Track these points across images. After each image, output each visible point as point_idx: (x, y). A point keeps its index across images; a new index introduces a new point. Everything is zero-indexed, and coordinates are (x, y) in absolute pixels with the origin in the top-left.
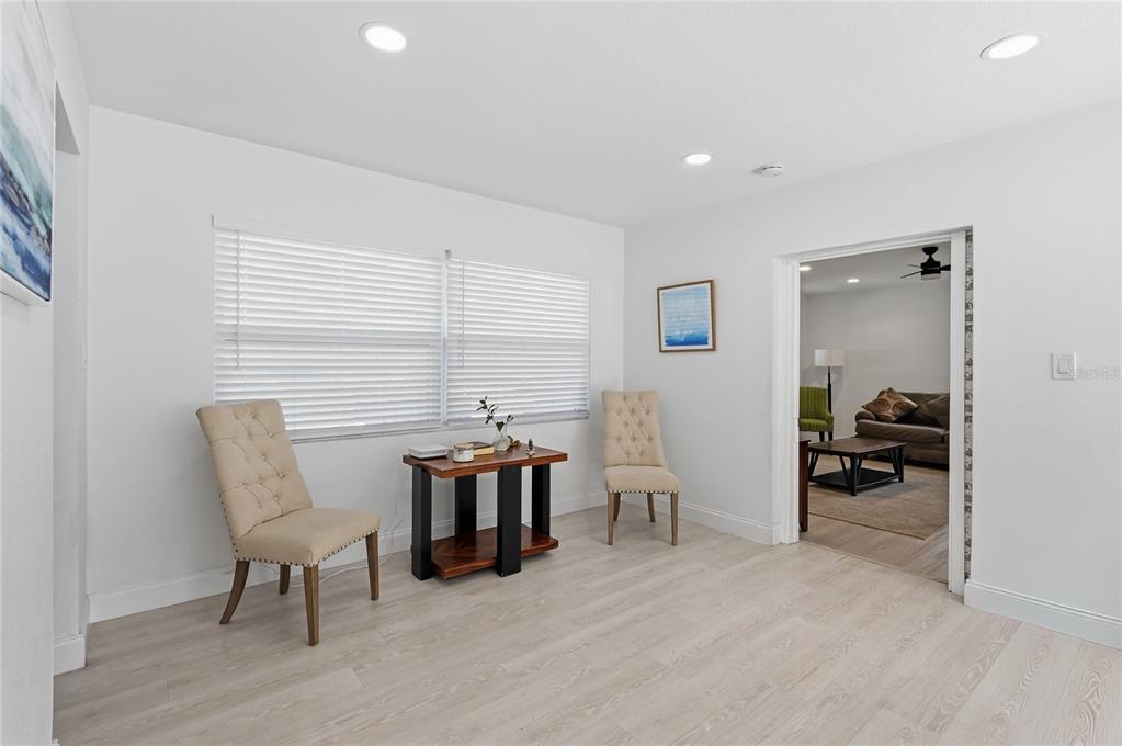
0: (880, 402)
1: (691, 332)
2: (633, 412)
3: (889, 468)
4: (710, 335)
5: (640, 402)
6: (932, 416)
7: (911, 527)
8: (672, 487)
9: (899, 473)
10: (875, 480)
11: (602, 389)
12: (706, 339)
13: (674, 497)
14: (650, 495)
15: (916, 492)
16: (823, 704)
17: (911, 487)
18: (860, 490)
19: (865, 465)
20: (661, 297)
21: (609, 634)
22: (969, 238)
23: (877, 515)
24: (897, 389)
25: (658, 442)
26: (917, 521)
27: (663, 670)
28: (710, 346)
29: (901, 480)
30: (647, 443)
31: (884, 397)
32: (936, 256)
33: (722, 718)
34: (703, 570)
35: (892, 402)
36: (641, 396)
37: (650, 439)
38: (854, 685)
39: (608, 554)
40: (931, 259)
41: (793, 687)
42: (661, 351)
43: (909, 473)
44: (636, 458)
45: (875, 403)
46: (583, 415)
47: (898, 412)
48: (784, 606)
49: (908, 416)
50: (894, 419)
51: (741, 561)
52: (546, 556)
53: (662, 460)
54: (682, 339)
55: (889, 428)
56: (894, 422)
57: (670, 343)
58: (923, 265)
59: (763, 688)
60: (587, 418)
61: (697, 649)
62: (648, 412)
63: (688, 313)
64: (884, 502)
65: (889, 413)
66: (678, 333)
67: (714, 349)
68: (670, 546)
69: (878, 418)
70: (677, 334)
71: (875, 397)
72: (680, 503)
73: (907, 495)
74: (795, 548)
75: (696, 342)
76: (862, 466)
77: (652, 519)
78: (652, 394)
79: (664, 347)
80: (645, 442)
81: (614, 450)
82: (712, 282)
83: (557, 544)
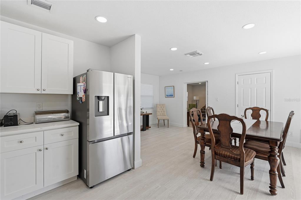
1: (170, 94)
2: (161, 107)
8: (168, 119)
11: (156, 104)
12: (173, 95)
14: (164, 120)
20: (165, 88)
25: (165, 112)
34: (172, 130)
36: (162, 105)
39: (158, 129)
48: (184, 133)
51: (178, 129)
52: (149, 129)
53: (166, 115)
57: (167, 96)
60: (153, 108)
62: (164, 107)
63: (170, 91)
66: (168, 94)
67: (174, 97)
68: (167, 128)
72: (169, 121)
74: (187, 128)
75: (171, 96)
77: (164, 125)
78: (164, 104)
79: (166, 97)
80: (163, 112)
81: (158, 114)
82: (174, 86)
83: (150, 127)
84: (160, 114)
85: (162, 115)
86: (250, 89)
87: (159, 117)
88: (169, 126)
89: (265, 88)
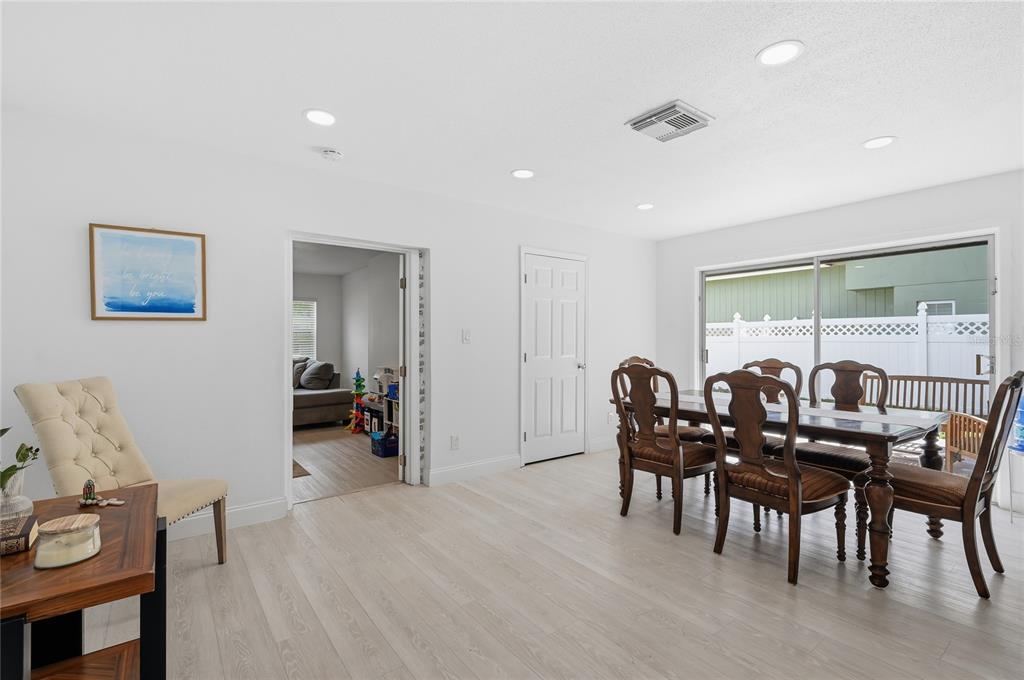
1: (161, 295)
2: (81, 412)
4: (198, 301)
12: (193, 305)
20: (97, 238)
22: (421, 255)
28: (198, 314)
30: (119, 455)
36: (87, 387)
37: (121, 447)
42: (94, 318)
44: (109, 479)
53: (150, 471)
57: (115, 305)
62: (108, 410)
66: (137, 294)
67: (204, 319)
70: (133, 296)
79: (101, 311)
80: (116, 453)
82: (202, 236)
89: (577, 303)
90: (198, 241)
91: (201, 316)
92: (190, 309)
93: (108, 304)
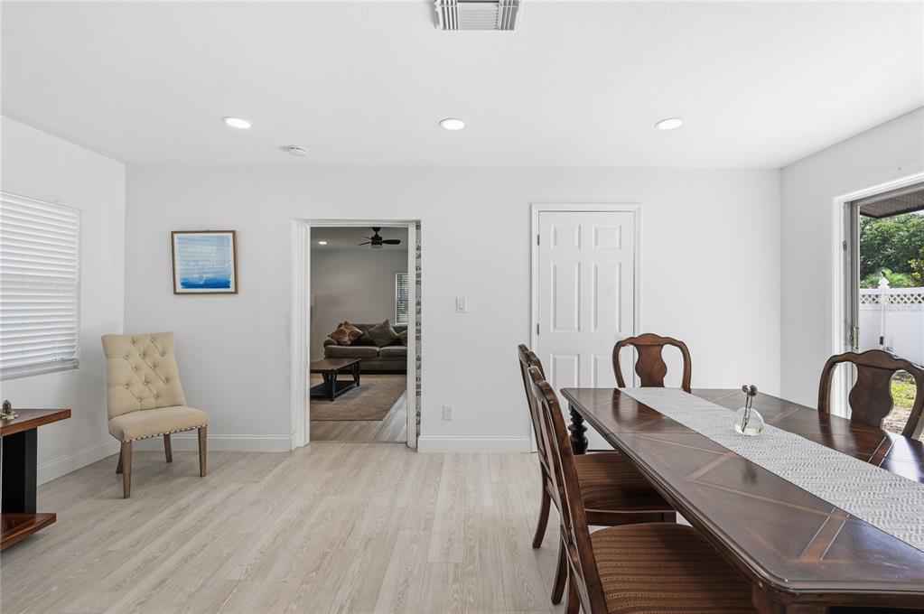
0: (340, 332)
1: (210, 276)
2: (144, 355)
3: (350, 378)
4: (232, 280)
5: (153, 346)
6: (371, 339)
7: (372, 415)
8: (199, 422)
9: (357, 380)
10: (345, 387)
11: (101, 335)
12: (229, 282)
13: (202, 432)
14: (167, 437)
15: (369, 391)
16: (366, 545)
17: (366, 388)
18: (336, 397)
19: (340, 378)
20: (176, 240)
21: (164, 581)
22: (418, 227)
23: (352, 411)
24: (350, 322)
25: (177, 382)
26: (375, 410)
27: (236, 586)
28: (232, 289)
29: (358, 385)
30: (163, 384)
31: (343, 328)
32: (380, 234)
33: (303, 594)
34: (241, 488)
35: (348, 331)
36: (154, 338)
37: (167, 380)
38: (379, 525)
39: (127, 509)
40: (377, 235)
41: (344, 545)
42: (175, 293)
43: (364, 380)
44: (152, 402)
45: (337, 333)
46: (71, 365)
47: (352, 338)
48: (317, 493)
49: (358, 341)
50: (349, 343)
51: (270, 471)
52: (36, 539)
53: (183, 400)
54: (201, 283)
55: (346, 349)
56: (350, 345)
57: (186, 285)
58: (372, 238)
59: (324, 556)
60: (75, 367)
61: (262, 553)
62: (163, 354)
63: (206, 258)
64: (352, 402)
65: (346, 339)
66: (198, 276)
67: (236, 292)
68: (199, 478)
69: (339, 344)
70: (195, 277)
71: (335, 329)
72: (209, 437)
73: (365, 394)
74: (308, 448)
75: (218, 285)
76: (338, 379)
77: (169, 459)
78: (168, 335)
79: (180, 289)
80: (161, 384)
81: (122, 397)
82: (234, 232)
83: (51, 519)
84: (141, 399)
85: (153, 402)
86: (577, 266)
87: (133, 424)
88: (209, 463)
89: (620, 264)
90: (231, 235)
91: (233, 290)
92: (226, 285)
93: (183, 284)
